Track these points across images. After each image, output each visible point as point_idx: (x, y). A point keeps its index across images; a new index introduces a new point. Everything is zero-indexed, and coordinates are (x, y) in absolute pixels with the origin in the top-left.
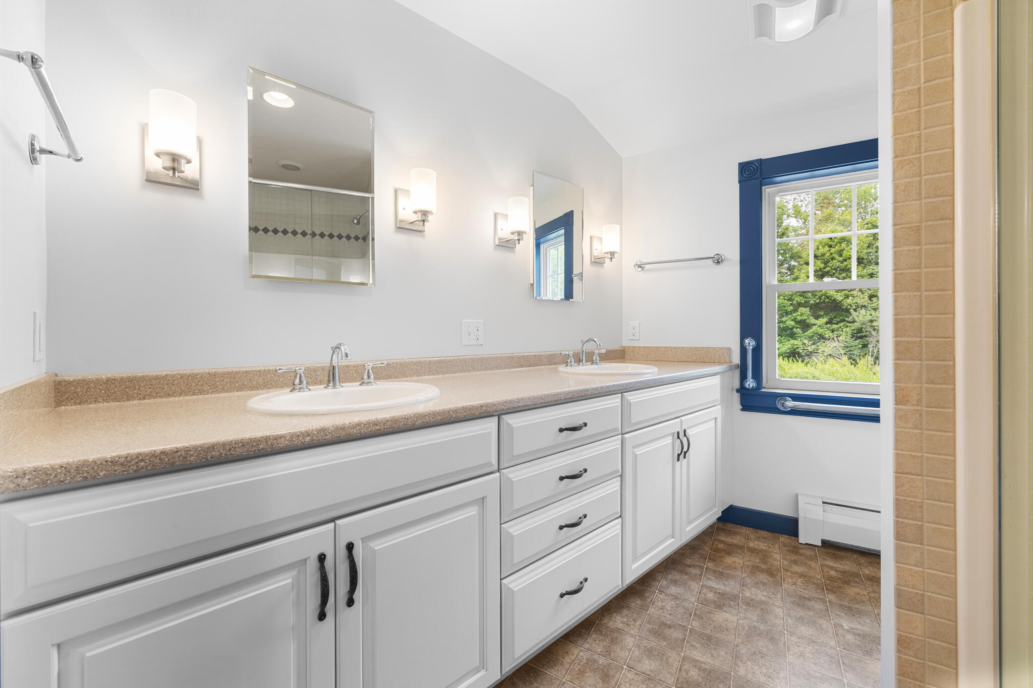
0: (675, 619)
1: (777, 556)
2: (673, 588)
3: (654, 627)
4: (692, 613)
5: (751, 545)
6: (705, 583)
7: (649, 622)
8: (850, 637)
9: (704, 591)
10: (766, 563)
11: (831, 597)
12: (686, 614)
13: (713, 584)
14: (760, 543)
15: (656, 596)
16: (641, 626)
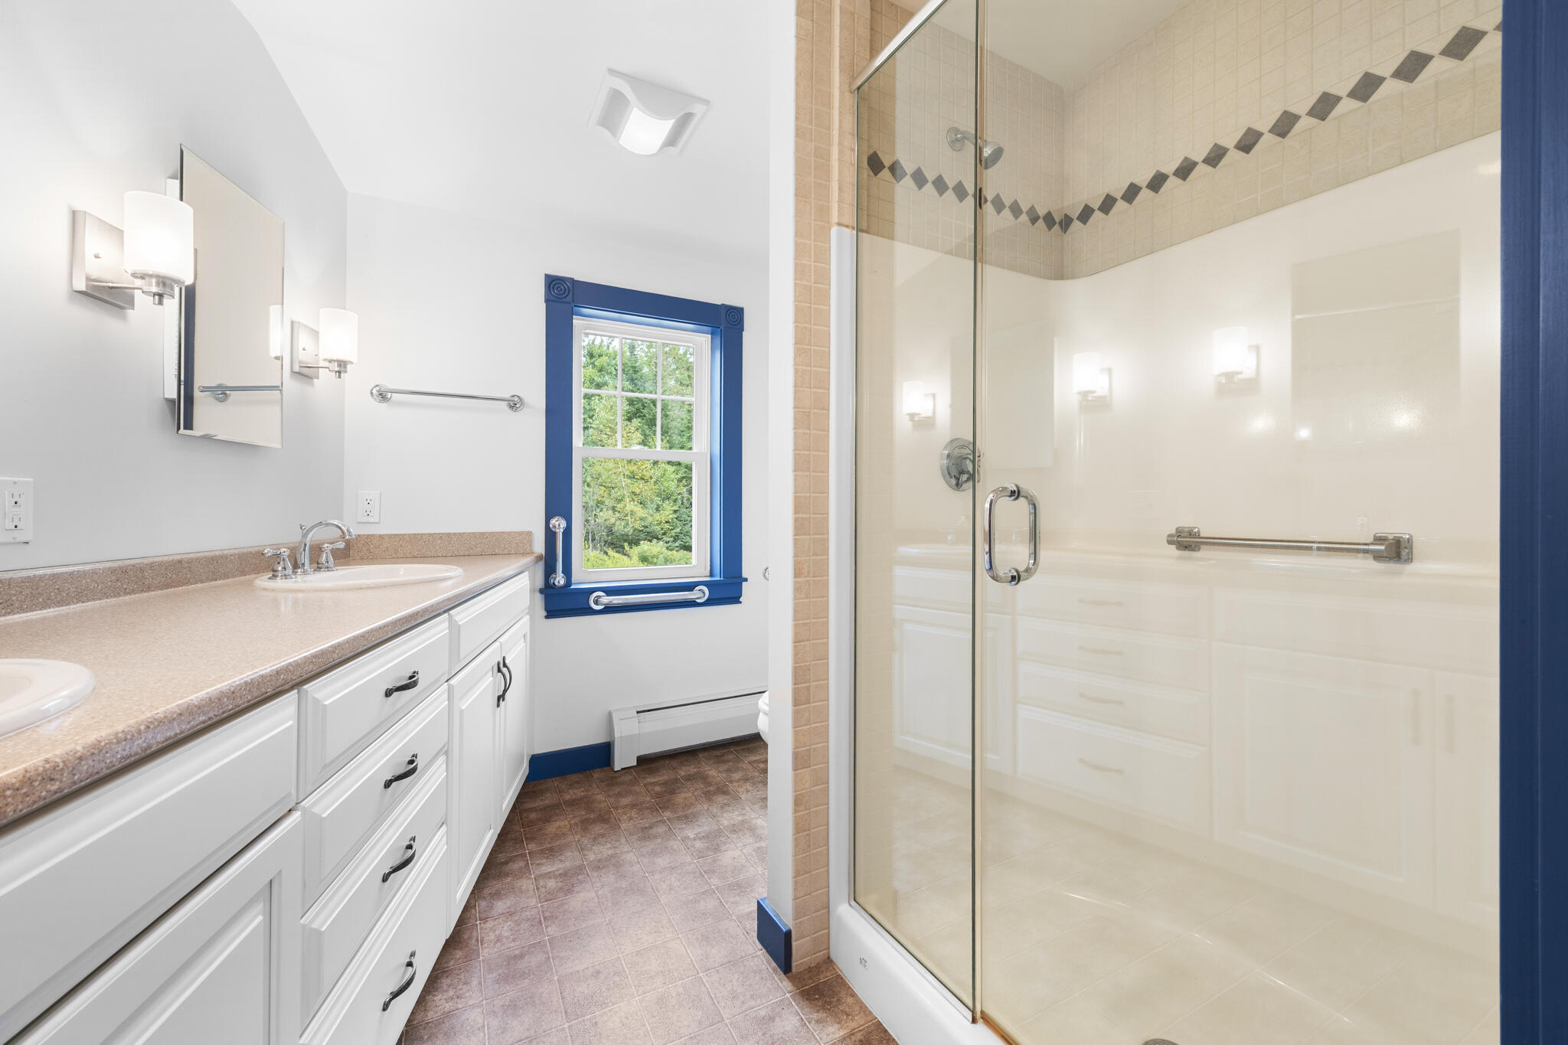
0: (523, 942)
1: (601, 797)
2: (500, 903)
3: (500, 971)
4: (540, 921)
5: (567, 797)
6: (537, 872)
7: (490, 970)
8: (698, 844)
9: (542, 883)
10: (593, 811)
11: (667, 814)
12: (534, 926)
13: (547, 868)
14: (576, 791)
15: (481, 929)
16: (480, 984)
